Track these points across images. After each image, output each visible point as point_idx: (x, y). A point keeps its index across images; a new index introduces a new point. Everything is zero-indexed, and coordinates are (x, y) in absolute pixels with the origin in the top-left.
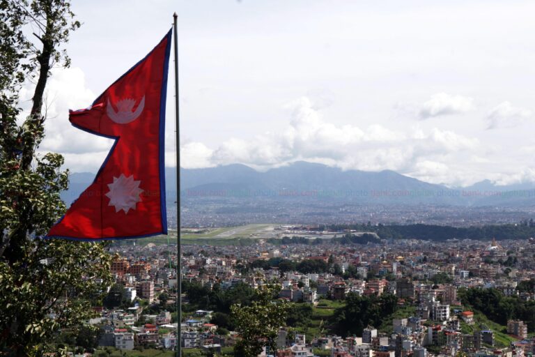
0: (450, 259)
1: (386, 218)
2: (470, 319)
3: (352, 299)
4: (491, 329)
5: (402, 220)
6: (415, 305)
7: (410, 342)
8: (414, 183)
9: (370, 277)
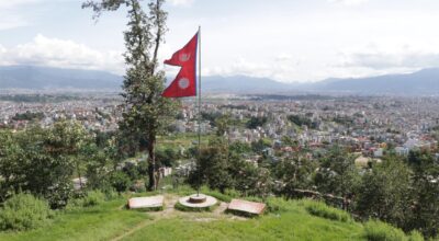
0: (284, 106)
1: (264, 93)
2: (290, 124)
3: (253, 118)
4: (296, 127)
5: (269, 93)
6: (273, 120)
7: (271, 131)
8: (273, 82)
9: (259, 111)
